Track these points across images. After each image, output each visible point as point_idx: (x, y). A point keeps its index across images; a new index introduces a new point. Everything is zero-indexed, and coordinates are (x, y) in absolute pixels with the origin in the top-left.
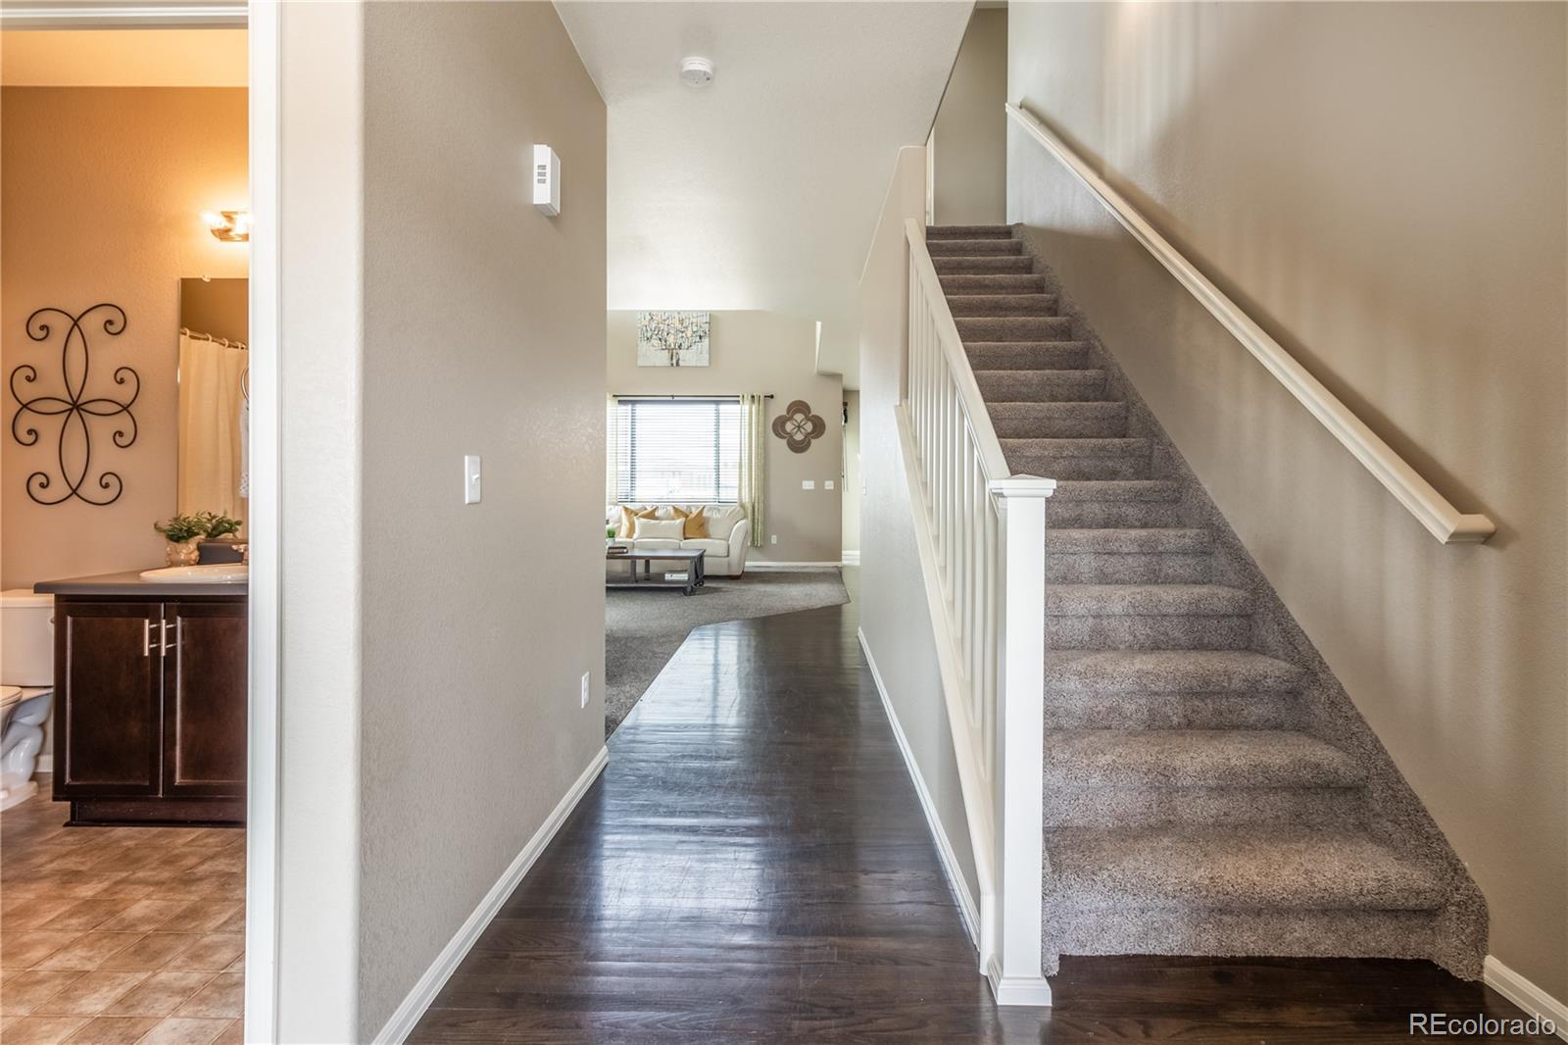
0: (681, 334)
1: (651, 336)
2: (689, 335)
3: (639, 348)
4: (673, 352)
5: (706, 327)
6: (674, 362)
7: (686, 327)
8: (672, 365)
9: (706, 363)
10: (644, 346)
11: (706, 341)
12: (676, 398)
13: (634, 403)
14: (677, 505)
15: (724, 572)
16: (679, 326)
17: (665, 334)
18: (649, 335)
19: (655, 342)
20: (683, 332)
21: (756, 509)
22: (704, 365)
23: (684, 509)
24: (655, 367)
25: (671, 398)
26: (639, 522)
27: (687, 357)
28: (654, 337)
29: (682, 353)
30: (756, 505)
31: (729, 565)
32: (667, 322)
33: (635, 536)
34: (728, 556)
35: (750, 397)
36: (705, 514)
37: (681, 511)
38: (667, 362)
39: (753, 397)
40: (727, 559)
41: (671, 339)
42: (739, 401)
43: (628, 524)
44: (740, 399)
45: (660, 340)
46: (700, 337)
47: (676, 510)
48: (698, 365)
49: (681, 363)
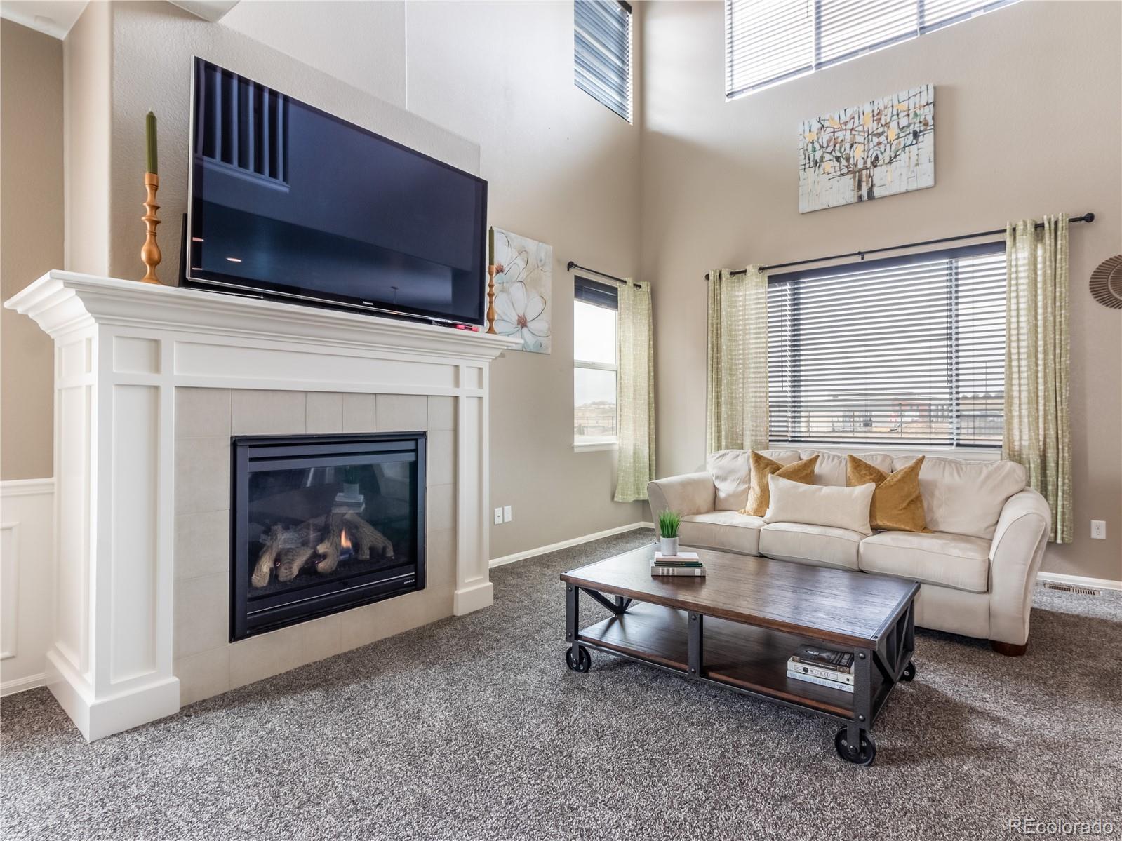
0: (876, 140)
1: (822, 157)
2: (892, 137)
3: (801, 183)
4: (860, 176)
5: (927, 113)
6: (864, 192)
7: (887, 124)
8: (860, 198)
9: (929, 181)
10: (810, 177)
11: (928, 140)
12: (868, 258)
13: (794, 277)
14: (861, 453)
15: (976, 628)
16: (873, 126)
17: (847, 146)
18: (818, 155)
19: (829, 166)
20: (879, 135)
21: (1051, 465)
22: (924, 185)
23: (876, 463)
24: (829, 208)
25: (858, 259)
26: (778, 485)
27: (888, 180)
28: (828, 157)
29: (878, 173)
30: (1051, 454)
31: (990, 614)
32: (849, 126)
33: (769, 513)
34: (988, 589)
35: (1030, 228)
36: (925, 474)
37: (869, 467)
38: (851, 197)
39: (1039, 227)
40: (986, 596)
41: (858, 154)
42: (1004, 243)
43: (757, 489)
44: (1007, 238)
45: (838, 159)
46: (916, 135)
47: (857, 464)
48: (914, 186)
49: (877, 192)
